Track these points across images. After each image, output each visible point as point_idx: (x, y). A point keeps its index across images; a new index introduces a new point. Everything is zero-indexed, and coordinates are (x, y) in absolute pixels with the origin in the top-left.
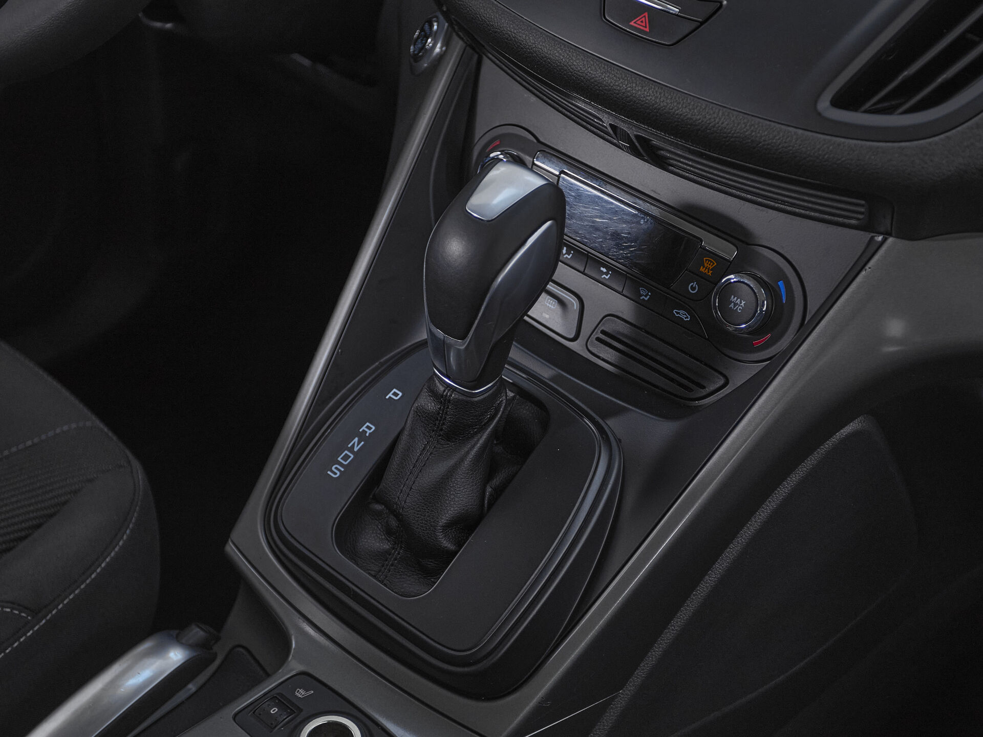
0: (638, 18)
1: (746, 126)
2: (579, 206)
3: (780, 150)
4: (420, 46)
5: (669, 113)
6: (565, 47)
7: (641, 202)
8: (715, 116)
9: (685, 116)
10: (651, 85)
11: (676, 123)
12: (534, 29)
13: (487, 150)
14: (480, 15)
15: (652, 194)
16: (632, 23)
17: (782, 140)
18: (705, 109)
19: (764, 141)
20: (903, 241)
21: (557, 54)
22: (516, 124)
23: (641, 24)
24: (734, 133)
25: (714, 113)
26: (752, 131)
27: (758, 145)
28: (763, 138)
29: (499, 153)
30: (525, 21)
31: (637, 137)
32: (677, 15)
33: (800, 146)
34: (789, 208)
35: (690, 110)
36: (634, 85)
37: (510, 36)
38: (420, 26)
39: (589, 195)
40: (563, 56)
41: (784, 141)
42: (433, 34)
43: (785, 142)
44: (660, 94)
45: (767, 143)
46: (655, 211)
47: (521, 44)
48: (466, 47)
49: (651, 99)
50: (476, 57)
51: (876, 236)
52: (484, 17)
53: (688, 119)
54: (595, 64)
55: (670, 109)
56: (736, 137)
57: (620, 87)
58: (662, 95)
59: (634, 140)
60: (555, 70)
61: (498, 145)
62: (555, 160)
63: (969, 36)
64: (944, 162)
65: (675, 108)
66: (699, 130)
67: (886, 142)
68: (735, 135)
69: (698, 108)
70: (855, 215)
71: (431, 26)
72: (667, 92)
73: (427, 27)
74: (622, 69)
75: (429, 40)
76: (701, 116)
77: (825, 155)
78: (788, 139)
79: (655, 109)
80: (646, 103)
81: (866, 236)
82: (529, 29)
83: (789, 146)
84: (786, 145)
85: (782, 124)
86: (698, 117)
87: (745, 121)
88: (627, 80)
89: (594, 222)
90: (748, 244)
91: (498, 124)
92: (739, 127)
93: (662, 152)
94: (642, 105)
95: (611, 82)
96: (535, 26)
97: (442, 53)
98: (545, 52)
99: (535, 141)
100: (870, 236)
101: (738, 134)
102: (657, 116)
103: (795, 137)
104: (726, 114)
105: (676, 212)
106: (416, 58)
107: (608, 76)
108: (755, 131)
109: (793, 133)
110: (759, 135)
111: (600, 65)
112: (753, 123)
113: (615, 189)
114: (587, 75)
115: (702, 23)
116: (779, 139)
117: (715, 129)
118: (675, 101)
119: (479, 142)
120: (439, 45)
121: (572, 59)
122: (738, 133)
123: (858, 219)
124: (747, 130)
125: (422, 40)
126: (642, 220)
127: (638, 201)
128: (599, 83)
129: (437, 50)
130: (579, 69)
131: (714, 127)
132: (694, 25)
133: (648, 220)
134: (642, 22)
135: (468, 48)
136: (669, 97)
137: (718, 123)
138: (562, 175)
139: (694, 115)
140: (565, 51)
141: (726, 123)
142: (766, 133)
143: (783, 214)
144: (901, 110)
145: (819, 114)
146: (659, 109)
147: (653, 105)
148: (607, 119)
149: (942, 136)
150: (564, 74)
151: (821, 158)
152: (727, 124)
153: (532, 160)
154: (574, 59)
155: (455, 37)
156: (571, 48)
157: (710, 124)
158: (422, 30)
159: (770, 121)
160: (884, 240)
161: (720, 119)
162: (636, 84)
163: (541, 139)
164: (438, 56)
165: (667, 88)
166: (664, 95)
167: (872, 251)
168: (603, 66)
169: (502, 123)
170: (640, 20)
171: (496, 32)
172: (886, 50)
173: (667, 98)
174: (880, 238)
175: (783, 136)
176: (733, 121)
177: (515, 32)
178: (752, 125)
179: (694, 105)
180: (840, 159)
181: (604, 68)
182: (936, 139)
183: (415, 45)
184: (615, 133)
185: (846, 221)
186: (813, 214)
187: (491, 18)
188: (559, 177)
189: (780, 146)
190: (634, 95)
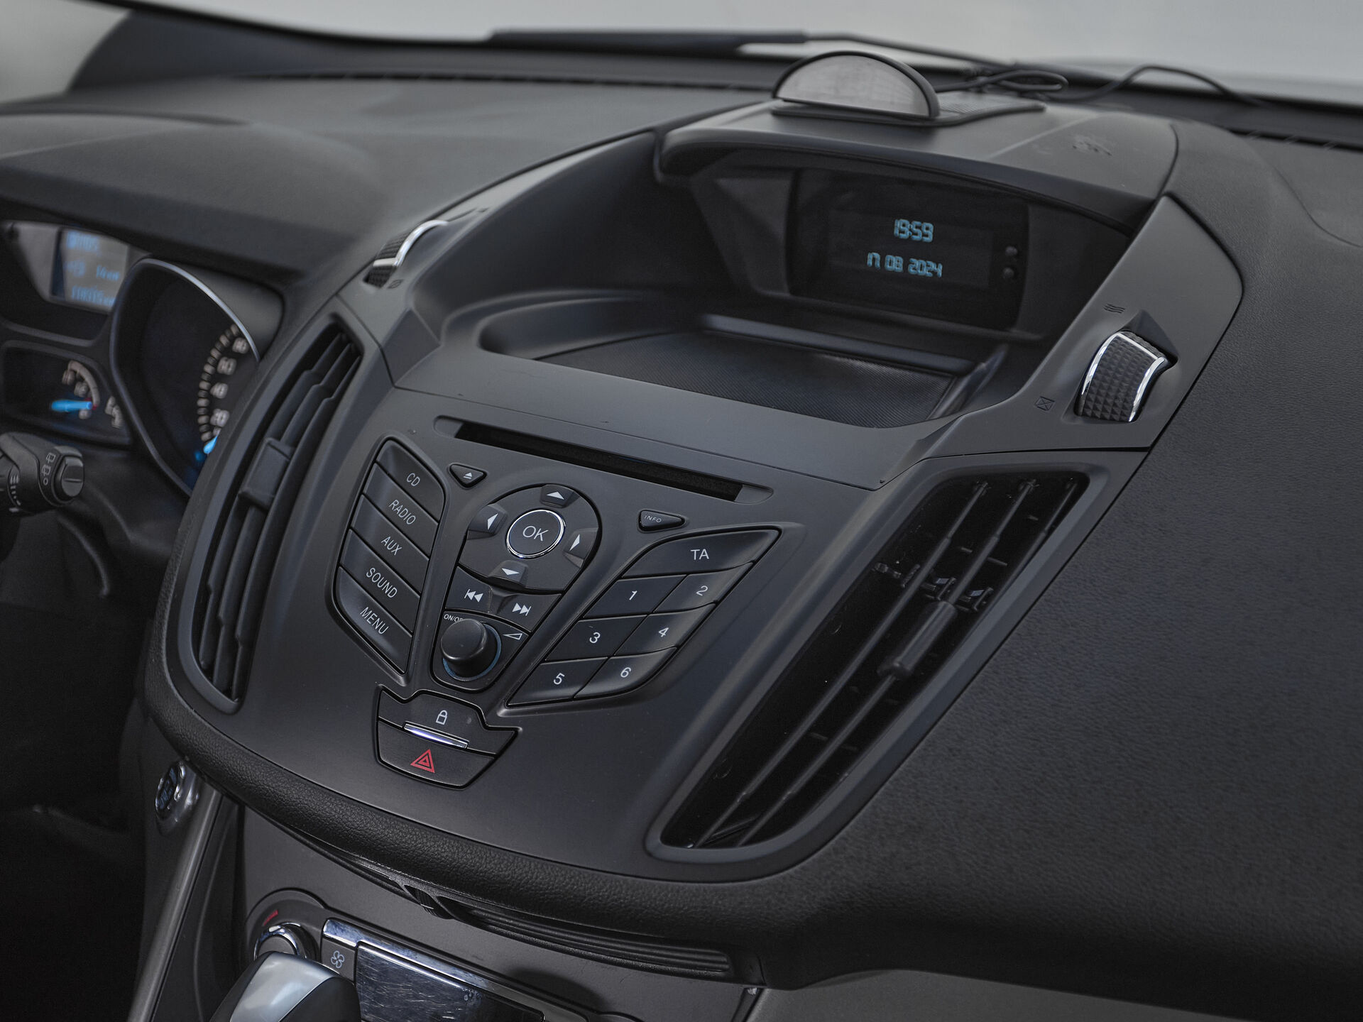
0: (420, 758)
1: (565, 879)
2: (386, 985)
3: (610, 904)
4: (165, 798)
5: (472, 871)
6: (336, 800)
7: (461, 973)
8: (527, 869)
9: (491, 873)
10: (444, 839)
11: (482, 883)
12: (297, 780)
13: (263, 925)
14: (228, 767)
15: (474, 961)
16: (413, 764)
17: (610, 892)
18: (513, 862)
19: (590, 894)
20: (782, 991)
21: (327, 809)
22: (296, 887)
23: (424, 764)
24: (552, 889)
25: (525, 866)
26: (573, 884)
27: (582, 900)
28: (587, 892)
29: (278, 927)
30: (285, 771)
31: (440, 898)
32: (466, 750)
33: (632, 897)
34: (641, 964)
35: (495, 864)
36: (425, 841)
37: (268, 791)
38: (164, 774)
39: (395, 970)
40: (335, 812)
41: (612, 893)
42: (181, 781)
43: (614, 895)
44: (458, 848)
45: (592, 897)
46: (480, 983)
47: (282, 800)
48: (222, 798)
49: (447, 856)
50: (236, 808)
51: (749, 988)
52: (234, 770)
53: (494, 876)
54: (375, 819)
55: (471, 866)
56: (555, 893)
57: (409, 844)
58: (460, 850)
59: (437, 901)
60: (328, 830)
61: (276, 916)
62: (349, 928)
63: (816, 735)
64: (804, 899)
65: (478, 864)
66: (510, 888)
67: (733, 881)
68: (553, 891)
69: (506, 862)
70: (720, 966)
71: (178, 772)
72: (466, 847)
73: (172, 773)
74: (408, 822)
75: (177, 790)
76: (510, 872)
77: (663, 905)
78: (617, 891)
79: (454, 867)
80: (443, 861)
81: (736, 989)
82: (290, 780)
83: (620, 899)
84: (616, 897)
85: (608, 872)
86: (507, 873)
87: (563, 872)
88: (416, 835)
89: (406, 1004)
90: (600, 1013)
91: (273, 889)
92: (557, 881)
93: (475, 911)
94: (438, 864)
95: (397, 839)
96: (297, 777)
97: (195, 803)
98: (312, 808)
99: (322, 907)
100: (743, 988)
101: (557, 890)
102: (458, 875)
103: (624, 887)
104: (539, 866)
105: (507, 982)
106: (164, 814)
107: (393, 832)
108: (577, 884)
109: (621, 882)
110: (582, 888)
111: (381, 819)
112: (572, 874)
113: (427, 959)
114: (366, 832)
115: (497, 757)
116: (606, 891)
117: (529, 886)
118: (476, 855)
119: (252, 914)
120: (190, 794)
121: (346, 814)
122: (556, 888)
123: (724, 970)
124: (567, 884)
125: (167, 792)
126: (466, 996)
127: (458, 971)
128: (382, 841)
129: (188, 801)
130: (356, 825)
131: (527, 883)
132: (487, 760)
133: (473, 995)
134: (425, 761)
135: (224, 798)
136: (469, 851)
137: (531, 878)
138: (361, 947)
139: (502, 871)
140: (337, 805)
141: (541, 877)
142: (590, 885)
143: (635, 971)
144: (744, 840)
145: (650, 854)
146: (459, 867)
147: (451, 862)
148: (401, 881)
149: (797, 868)
150: (340, 833)
151: (659, 908)
152: (543, 879)
153: (320, 931)
154: (349, 814)
155: (208, 787)
156: (343, 801)
157: (521, 880)
158: (167, 777)
159: (593, 869)
160: (760, 992)
161: (533, 873)
162: (427, 840)
163: (329, 904)
164: (191, 809)
165: (464, 840)
166: (462, 849)
167: (748, 1008)
168: (385, 819)
169: (278, 888)
170: (424, 760)
171: (250, 787)
172: (717, 767)
173: (466, 853)
174: (754, 991)
175: (611, 887)
176: (549, 874)
177: (274, 785)
178: (572, 877)
179: (499, 858)
180: (682, 909)
181: (386, 822)
182: (791, 871)
183: (159, 799)
184: (414, 895)
185: (711, 973)
186: (670, 968)
187: (243, 771)
188: (356, 949)
189: (609, 900)
190: (426, 853)
